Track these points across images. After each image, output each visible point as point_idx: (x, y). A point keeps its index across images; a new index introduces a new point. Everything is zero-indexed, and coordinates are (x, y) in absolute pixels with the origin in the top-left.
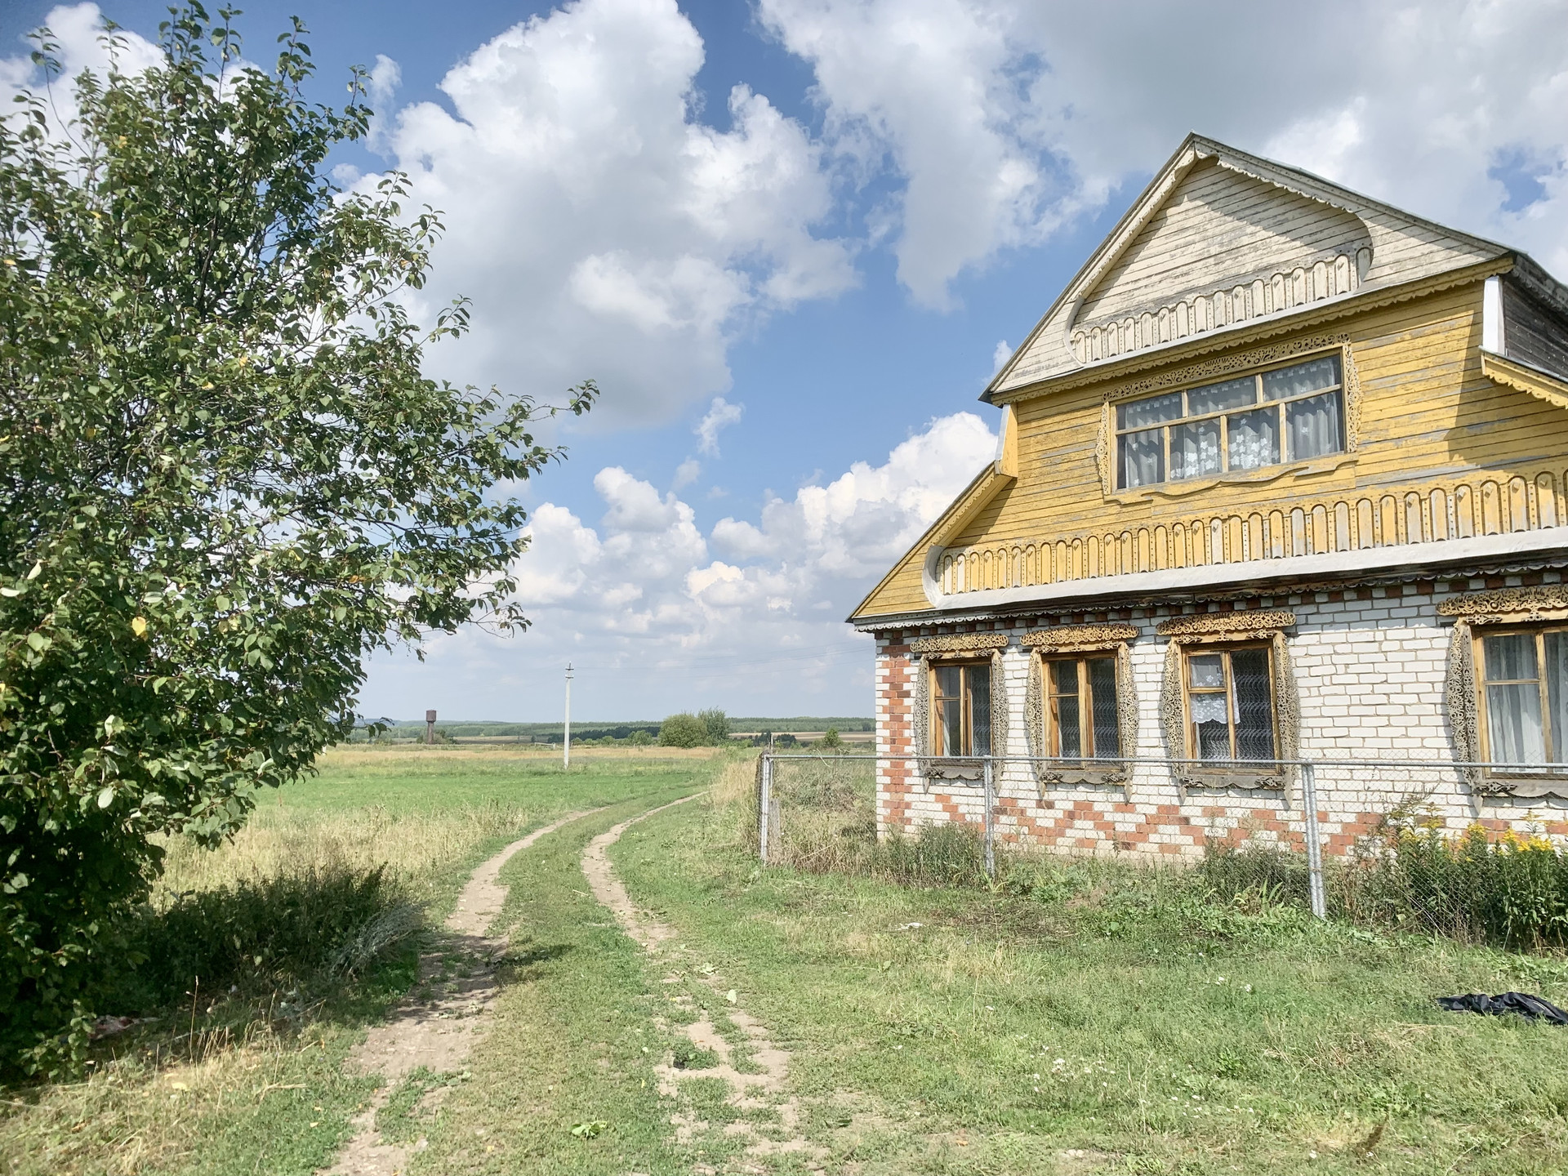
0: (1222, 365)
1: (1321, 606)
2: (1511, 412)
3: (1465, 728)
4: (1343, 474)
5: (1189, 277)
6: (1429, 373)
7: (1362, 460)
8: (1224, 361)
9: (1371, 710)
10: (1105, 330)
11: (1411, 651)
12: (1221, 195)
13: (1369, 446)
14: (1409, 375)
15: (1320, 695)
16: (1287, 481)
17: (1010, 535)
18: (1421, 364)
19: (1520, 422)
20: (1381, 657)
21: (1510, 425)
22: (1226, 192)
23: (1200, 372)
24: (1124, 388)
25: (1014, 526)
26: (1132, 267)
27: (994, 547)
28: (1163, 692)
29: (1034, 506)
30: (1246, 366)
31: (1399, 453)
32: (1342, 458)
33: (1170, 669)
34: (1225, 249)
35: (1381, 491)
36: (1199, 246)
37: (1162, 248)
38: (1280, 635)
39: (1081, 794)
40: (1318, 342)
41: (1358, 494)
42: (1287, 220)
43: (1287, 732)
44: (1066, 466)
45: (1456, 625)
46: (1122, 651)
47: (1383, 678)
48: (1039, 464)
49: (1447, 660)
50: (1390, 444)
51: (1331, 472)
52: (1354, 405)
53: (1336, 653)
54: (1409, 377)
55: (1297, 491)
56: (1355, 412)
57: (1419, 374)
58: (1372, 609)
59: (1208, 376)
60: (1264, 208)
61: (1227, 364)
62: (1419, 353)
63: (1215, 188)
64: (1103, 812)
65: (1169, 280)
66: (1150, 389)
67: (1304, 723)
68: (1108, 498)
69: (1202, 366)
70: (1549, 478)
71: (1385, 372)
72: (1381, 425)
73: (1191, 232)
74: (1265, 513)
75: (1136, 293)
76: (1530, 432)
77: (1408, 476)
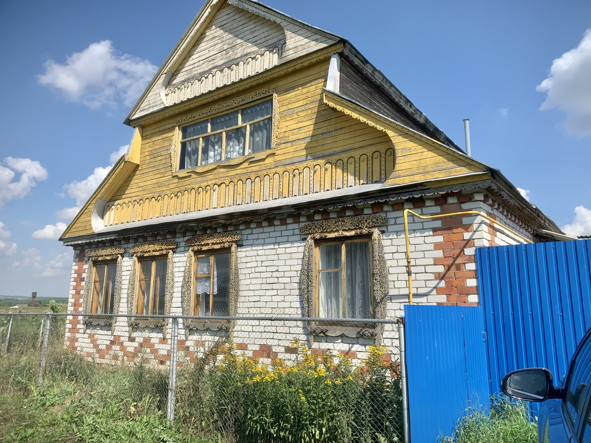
0: (224, 105)
1: (253, 230)
2: (339, 126)
3: (308, 297)
4: (269, 160)
5: (215, 61)
6: (307, 107)
7: (277, 152)
8: (225, 103)
9: (270, 287)
10: (180, 88)
11: (289, 253)
12: (231, 20)
13: (281, 145)
14: (299, 108)
15: (250, 278)
16: (246, 165)
17: (134, 195)
18: (305, 102)
19: (343, 131)
20: (276, 257)
21: (339, 132)
22: (233, 18)
23: (216, 109)
24: (185, 118)
25: (136, 190)
26: (193, 57)
27: (126, 201)
28: (184, 277)
29: (144, 179)
30: (234, 105)
31: (292, 149)
32: (269, 152)
33: (188, 265)
34: (230, 46)
35: (283, 169)
36: (220, 45)
37: (205, 47)
38: (234, 245)
39: (146, 334)
40: (264, 92)
41: (274, 171)
42: (255, 31)
43: (233, 299)
44: (159, 158)
45: (308, 239)
46: (170, 256)
47: (276, 268)
48: (149, 158)
49: (303, 258)
50: (289, 144)
51: (263, 160)
52: (276, 124)
53: (258, 255)
54: (299, 109)
55: (250, 170)
56: (276, 128)
57: (303, 107)
58: (275, 231)
59: (219, 111)
60: (247, 25)
61: (226, 104)
62: (304, 96)
63: (228, 16)
64: (154, 343)
65: (207, 63)
66: (195, 118)
67: (241, 293)
68: (174, 174)
69: (216, 106)
70: (353, 159)
71: (290, 106)
72: (286, 134)
73: (217, 38)
74: (235, 181)
75: (193, 70)
76: (347, 136)
77: (296, 161)
